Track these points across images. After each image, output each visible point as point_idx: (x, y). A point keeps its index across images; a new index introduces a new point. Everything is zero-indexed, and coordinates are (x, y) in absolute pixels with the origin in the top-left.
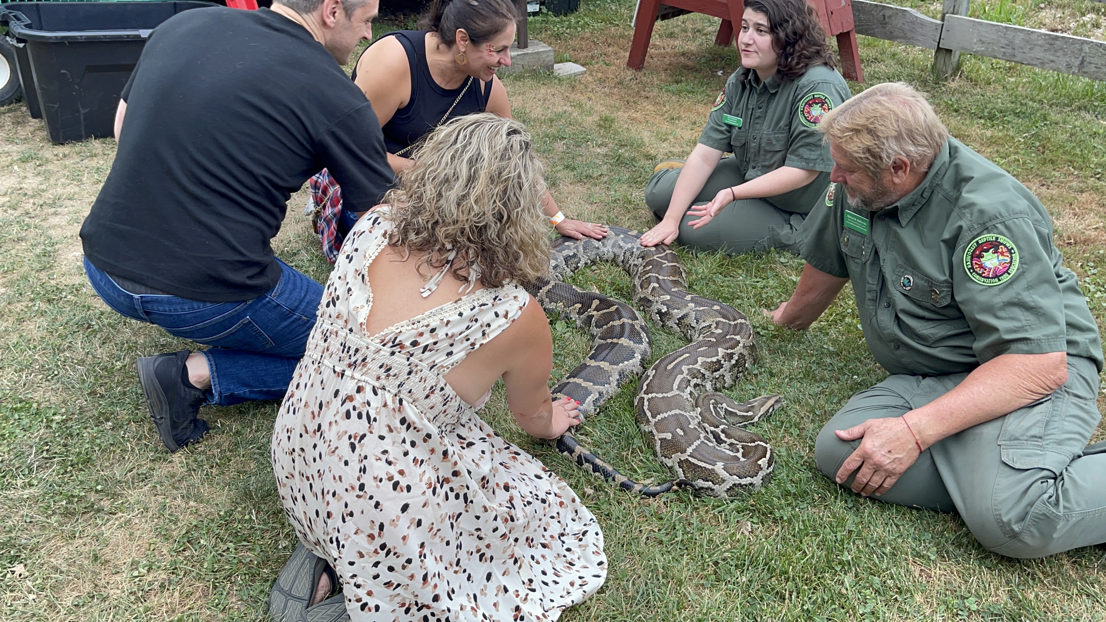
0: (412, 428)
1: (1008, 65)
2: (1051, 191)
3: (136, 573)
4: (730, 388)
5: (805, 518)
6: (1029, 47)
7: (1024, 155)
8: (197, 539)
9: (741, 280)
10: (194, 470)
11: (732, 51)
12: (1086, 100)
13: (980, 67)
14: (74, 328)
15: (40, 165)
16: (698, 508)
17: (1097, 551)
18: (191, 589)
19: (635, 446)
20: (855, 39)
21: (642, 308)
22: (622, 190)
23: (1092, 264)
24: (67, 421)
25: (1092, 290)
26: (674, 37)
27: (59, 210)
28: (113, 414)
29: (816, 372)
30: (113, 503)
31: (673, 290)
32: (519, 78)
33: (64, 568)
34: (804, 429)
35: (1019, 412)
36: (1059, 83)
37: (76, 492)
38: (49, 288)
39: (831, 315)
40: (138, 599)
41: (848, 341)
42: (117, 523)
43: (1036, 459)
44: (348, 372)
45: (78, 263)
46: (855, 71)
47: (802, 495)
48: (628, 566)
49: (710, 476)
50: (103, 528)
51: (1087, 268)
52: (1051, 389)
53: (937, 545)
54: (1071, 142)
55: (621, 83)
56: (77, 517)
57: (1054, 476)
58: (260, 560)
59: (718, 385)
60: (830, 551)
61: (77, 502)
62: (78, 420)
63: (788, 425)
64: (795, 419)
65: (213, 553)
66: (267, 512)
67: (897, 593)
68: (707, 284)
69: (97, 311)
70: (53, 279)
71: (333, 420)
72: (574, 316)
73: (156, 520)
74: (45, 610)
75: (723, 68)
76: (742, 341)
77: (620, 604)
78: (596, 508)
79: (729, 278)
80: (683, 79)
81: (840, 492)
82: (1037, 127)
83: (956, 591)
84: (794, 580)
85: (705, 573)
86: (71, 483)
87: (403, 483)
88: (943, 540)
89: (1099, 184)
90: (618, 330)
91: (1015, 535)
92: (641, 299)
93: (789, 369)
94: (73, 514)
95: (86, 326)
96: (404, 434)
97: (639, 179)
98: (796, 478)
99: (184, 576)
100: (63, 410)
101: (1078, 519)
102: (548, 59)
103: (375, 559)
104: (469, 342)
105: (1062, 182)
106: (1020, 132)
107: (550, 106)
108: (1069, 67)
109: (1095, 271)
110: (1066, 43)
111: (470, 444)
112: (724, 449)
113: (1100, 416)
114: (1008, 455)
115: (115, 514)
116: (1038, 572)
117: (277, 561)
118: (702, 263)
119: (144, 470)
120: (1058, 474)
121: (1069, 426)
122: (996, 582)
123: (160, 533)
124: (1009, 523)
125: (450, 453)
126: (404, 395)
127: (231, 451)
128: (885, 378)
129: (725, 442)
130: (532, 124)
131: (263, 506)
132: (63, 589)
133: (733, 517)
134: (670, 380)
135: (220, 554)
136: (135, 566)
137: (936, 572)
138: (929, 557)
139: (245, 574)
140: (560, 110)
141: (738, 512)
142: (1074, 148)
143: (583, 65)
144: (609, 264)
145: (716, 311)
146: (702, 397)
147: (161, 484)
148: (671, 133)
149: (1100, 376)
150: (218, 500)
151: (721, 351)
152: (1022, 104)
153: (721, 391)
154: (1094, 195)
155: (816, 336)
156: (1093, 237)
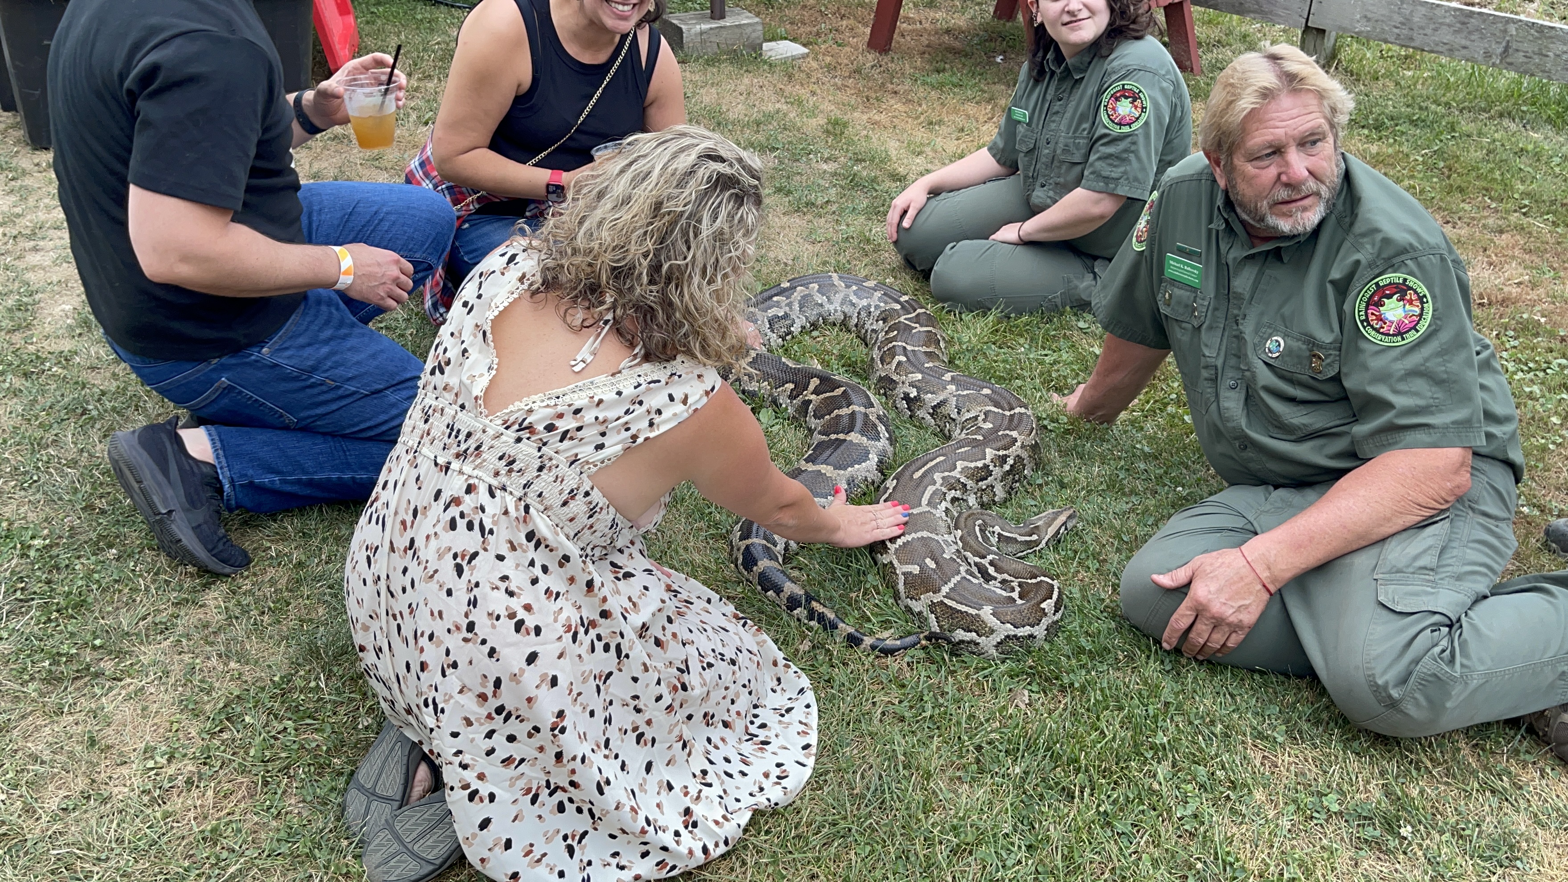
0: (543, 546)
1: (1403, 53)
2: (1459, 231)
3: (151, 764)
4: (1004, 502)
5: (1105, 685)
6: (1432, 26)
7: (1422, 179)
8: (241, 715)
9: (1022, 353)
10: (237, 618)
11: (1017, 28)
12: (1509, 104)
13: (1365, 55)
14: (62, 414)
15: (13, 179)
16: (955, 672)
17: (1507, 730)
18: (230, 786)
19: (868, 586)
20: (1191, 12)
21: (882, 391)
22: (857, 224)
23: (1512, 333)
24: (51, 547)
25: (1511, 369)
26: (935, 6)
27: (41, 243)
28: (118, 537)
29: (1125, 482)
30: (118, 663)
31: (926, 365)
32: (712, 61)
33: (46, 756)
34: (1105, 561)
35: (1405, 535)
36: (1473, 79)
37: (64, 648)
38: (25, 357)
39: (1148, 402)
40: (153, 800)
41: (1170, 440)
42: (124, 692)
43: (1425, 599)
44: (455, 465)
45: (69, 321)
46: (1190, 59)
47: (1101, 654)
48: (855, 751)
49: (973, 624)
50: (104, 699)
51: (1504, 339)
52: (1447, 502)
53: (1287, 722)
54: (1488, 161)
55: (858, 71)
56: (65, 684)
57: (1449, 623)
58: (330, 744)
59: (985, 499)
60: (1138, 730)
61: (65, 663)
62: (67, 547)
63: (1083, 556)
64: (1094, 547)
65: (264, 734)
66: (342, 677)
67: (1229, 788)
68: (975, 358)
69: (95, 390)
70: (32, 344)
71: (432, 532)
72: (784, 401)
73: (180, 689)
74: (20, 816)
75: (1004, 52)
76: (1020, 439)
77: (843, 805)
78: (811, 670)
79: (1005, 350)
80: (947, 66)
81: (1153, 649)
82: (1441, 141)
83: (1310, 786)
84: (1087, 771)
85: (964, 761)
86: (57, 636)
87: (530, 622)
88: (1295, 716)
89: (1525, 221)
90: (845, 421)
91: (1393, 704)
92: (881, 379)
93: (1087, 478)
94: (60, 680)
95: (79, 411)
96: (531, 554)
97: (882, 209)
98: (1093, 629)
99: (221, 768)
100: (46, 532)
101: (1481, 682)
102: (754, 35)
103: (487, 728)
104: (629, 433)
105: (1473, 219)
106: (1417, 148)
107: (757, 103)
108: (1488, 55)
109: (1516, 343)
110: (1484, 21)
111: (628, 575)
112: (994, 587)
113: (1517, 544)
114: (1386, 594)
115: (120, 680)
116: (1425, 759)
117: (355, 747)
118: (968, 328)
119: (163, 617)
120: (1454, 619)
121: (1472, 555)
122: (1366, 773)
123: (186, 706)
124: (1385, 687)
125: (597, 583)
126: (532, 499)
127: (291, 591)
128: (1221, 490)
129: (995, 579)
130: (730, 127)
131: (335, 669)
132: (44, 786)
133: (1004, 684)
134: (918, 492)
135: (273, 737)
136: (149, 752)
137: (1284, 759)
138: (1275, 738)
139: (309, 765)
140: (770, 108)
141: (1011, 677)
142: (1491, 171)
143: (804, 45)
144: (836, 329)
145: (986, 396)
146: (964, 516)
147: (188, 637)
148: (929, 144)
149: (1518, 488)
150: (271, 661)
151: (990, 453)
152: (1421, 108)
153: (990, 508)
154: (1518, 237)
155: (1126, 432)
156: (1514, 295)
